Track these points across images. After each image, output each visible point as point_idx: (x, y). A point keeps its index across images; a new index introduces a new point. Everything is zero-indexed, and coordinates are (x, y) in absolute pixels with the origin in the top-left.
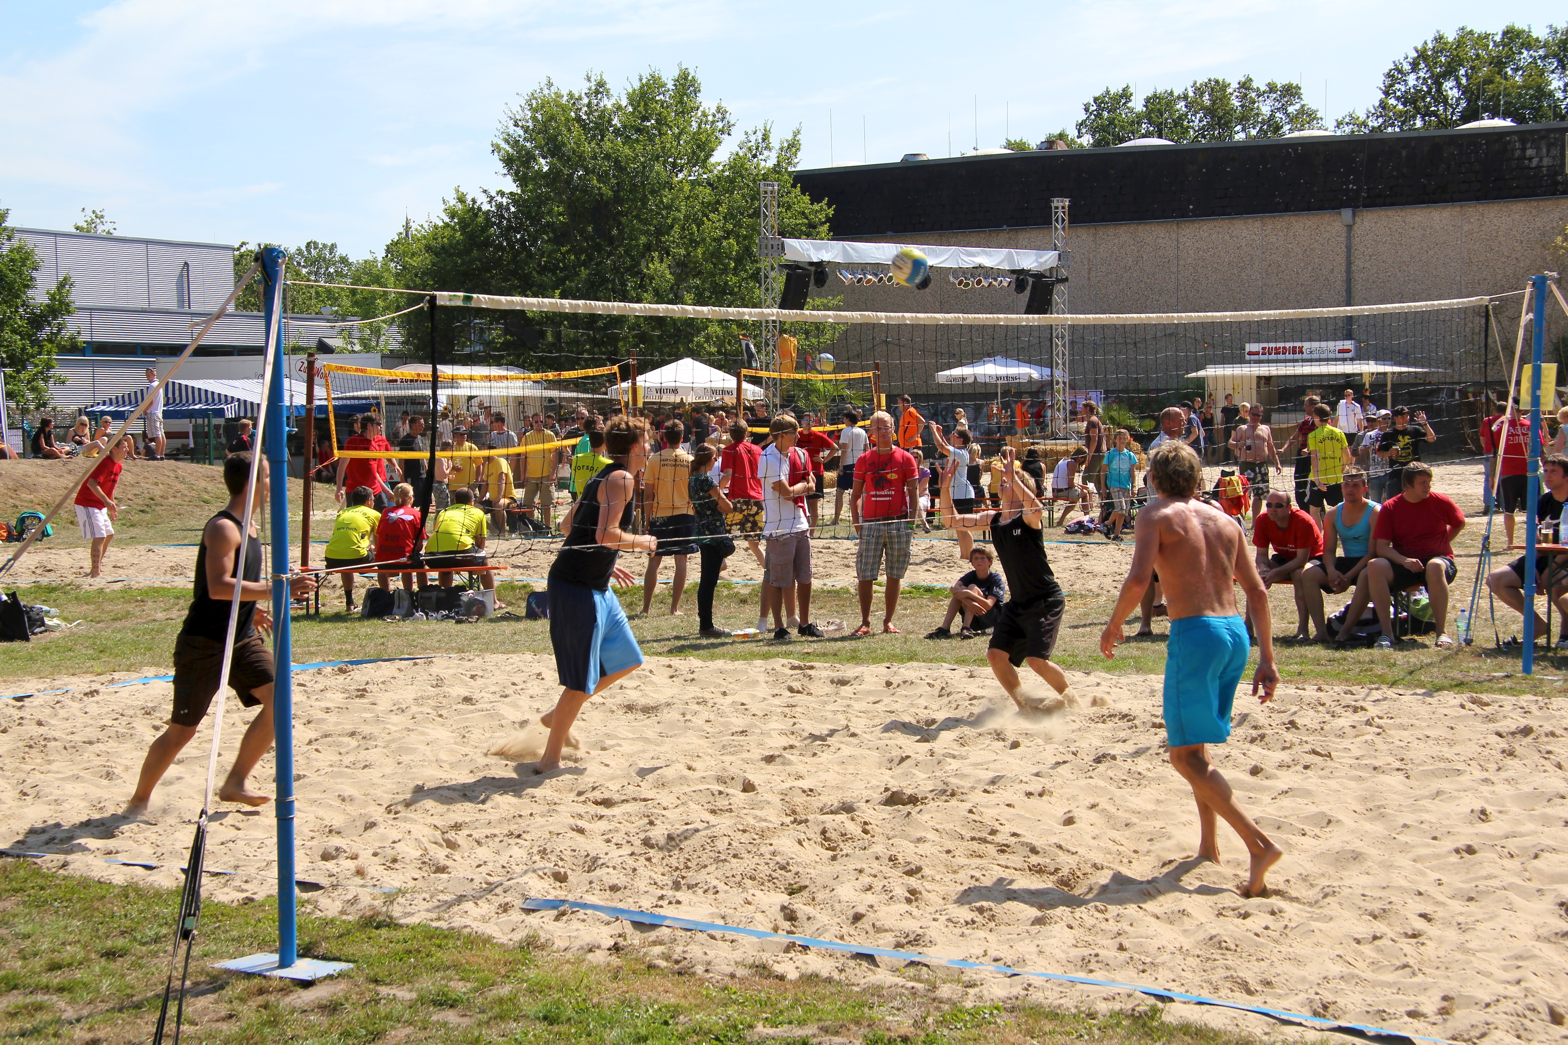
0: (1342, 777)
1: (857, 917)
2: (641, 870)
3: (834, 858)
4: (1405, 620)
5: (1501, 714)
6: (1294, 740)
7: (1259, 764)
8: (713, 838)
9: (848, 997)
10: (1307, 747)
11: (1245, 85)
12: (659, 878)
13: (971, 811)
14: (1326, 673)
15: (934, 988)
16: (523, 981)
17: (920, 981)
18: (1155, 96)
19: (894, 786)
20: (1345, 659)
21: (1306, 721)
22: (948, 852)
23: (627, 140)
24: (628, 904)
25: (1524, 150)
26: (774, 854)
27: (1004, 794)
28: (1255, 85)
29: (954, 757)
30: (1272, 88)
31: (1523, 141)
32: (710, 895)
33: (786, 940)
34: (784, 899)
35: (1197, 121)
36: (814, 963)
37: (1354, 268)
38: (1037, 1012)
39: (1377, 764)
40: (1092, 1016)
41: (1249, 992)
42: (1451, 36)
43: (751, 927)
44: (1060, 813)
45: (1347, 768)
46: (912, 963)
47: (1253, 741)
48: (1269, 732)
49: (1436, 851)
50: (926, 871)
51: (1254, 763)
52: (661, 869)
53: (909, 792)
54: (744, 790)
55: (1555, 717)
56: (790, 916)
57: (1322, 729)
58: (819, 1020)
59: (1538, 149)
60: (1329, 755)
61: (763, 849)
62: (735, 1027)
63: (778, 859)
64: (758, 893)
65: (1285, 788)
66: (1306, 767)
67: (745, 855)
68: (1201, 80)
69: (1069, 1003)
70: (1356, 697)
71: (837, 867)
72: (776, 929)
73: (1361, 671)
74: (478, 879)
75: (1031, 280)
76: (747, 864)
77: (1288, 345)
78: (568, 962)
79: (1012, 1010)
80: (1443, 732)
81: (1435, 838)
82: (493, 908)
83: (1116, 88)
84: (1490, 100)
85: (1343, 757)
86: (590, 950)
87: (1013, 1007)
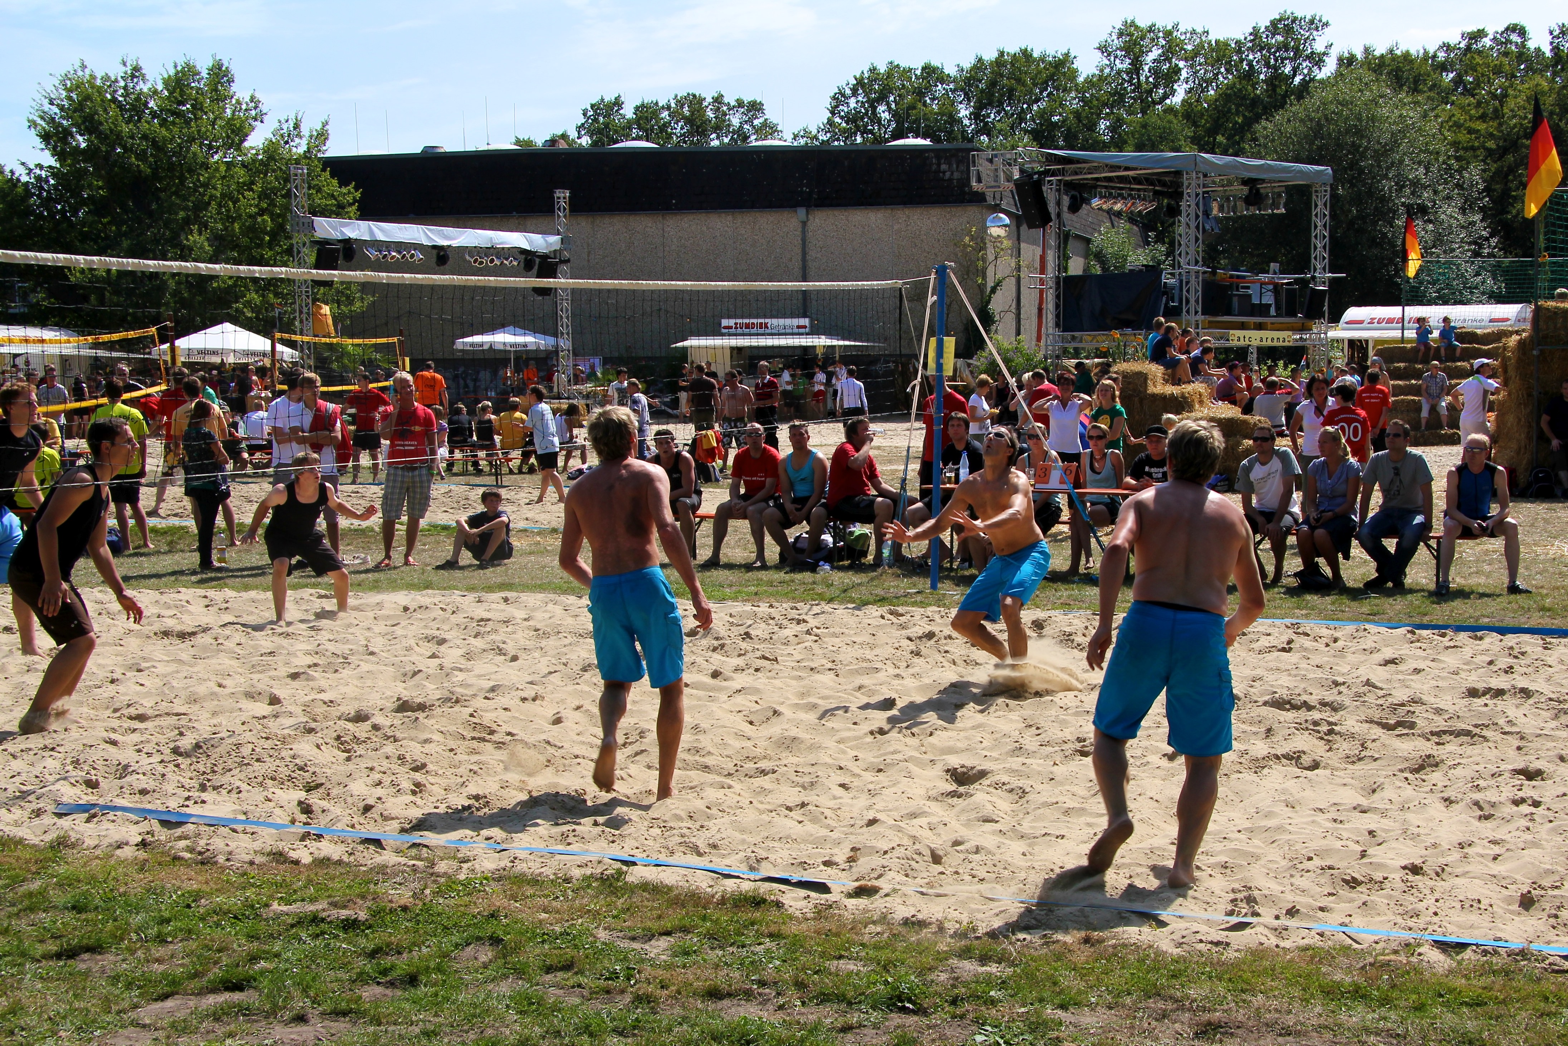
0: (785, 677)
1: (367, 808)
2: (169, 776)
3: (348, 759)
4: (842, 548)
5: (912, 622)
6: (748, 648)
7: (718, 669)
8: (238, 745)
9: (356, 876)
10: (759, 654)
11: (718, 100)
12: (187, 782)
13: (472, 715)
14: (777, 592)
15: (433, 864)
16: (53, 876)
17: (420, 859)
18: (643, 105)
19: (406, 695)
20: (793, 581)
21: (759, 632)
22: (451, 750)
23: (164, 123)
24: (157, 805)
25: (939, 165)
26: (294, 757)
27: (502, 700)
28: (726, 100)
29: (461, 670)
30: (740, 104)
31: (938, 158)
32: (234, 795)
33: (302, 830)
34: (302, 795)
35: (679, 129)
36: (328, 849)
38: (521, 880)
39: (813, 666)
40: (567, 880)
41: (700, 854)
42: (882, 69)
43: (270, 820)
44: (550, 712)
45: (789, 670)
46: (414, 845)
47: (715, 649)
48: (728, 642)
49: (856, 733)
50: (430, 767)
51: (714, 668)
52: (189, 774)
53: (419, 700)
54: (271, 704)
56: (306, 809)
57: (771, 638)
58: (329, 896)
59: (950, 164)
60: (776, 660)
61: (284, 753)
62: (252, 907)
63: (297, 761)
64: (278, 791)
65: (739, 687)
66: (757, 670)
67: (268, 759)
68: (682, 93)
69: (549, 872)
70: (800, 611)
71: (351, 766)
72: (293, 822)
73: (805, 590)
74: (11, 788)
75: (537, 261)
76: (270, 765)
77: (755, 321)
78: (97, 857)
79: (499, 879)
80: (867, 638)
81: (855, 723)
82: (26, 814)
83: (609, 97)
84: (914, 122)
85: (788, 661)
86: (119, 847)
87: (499, 877)
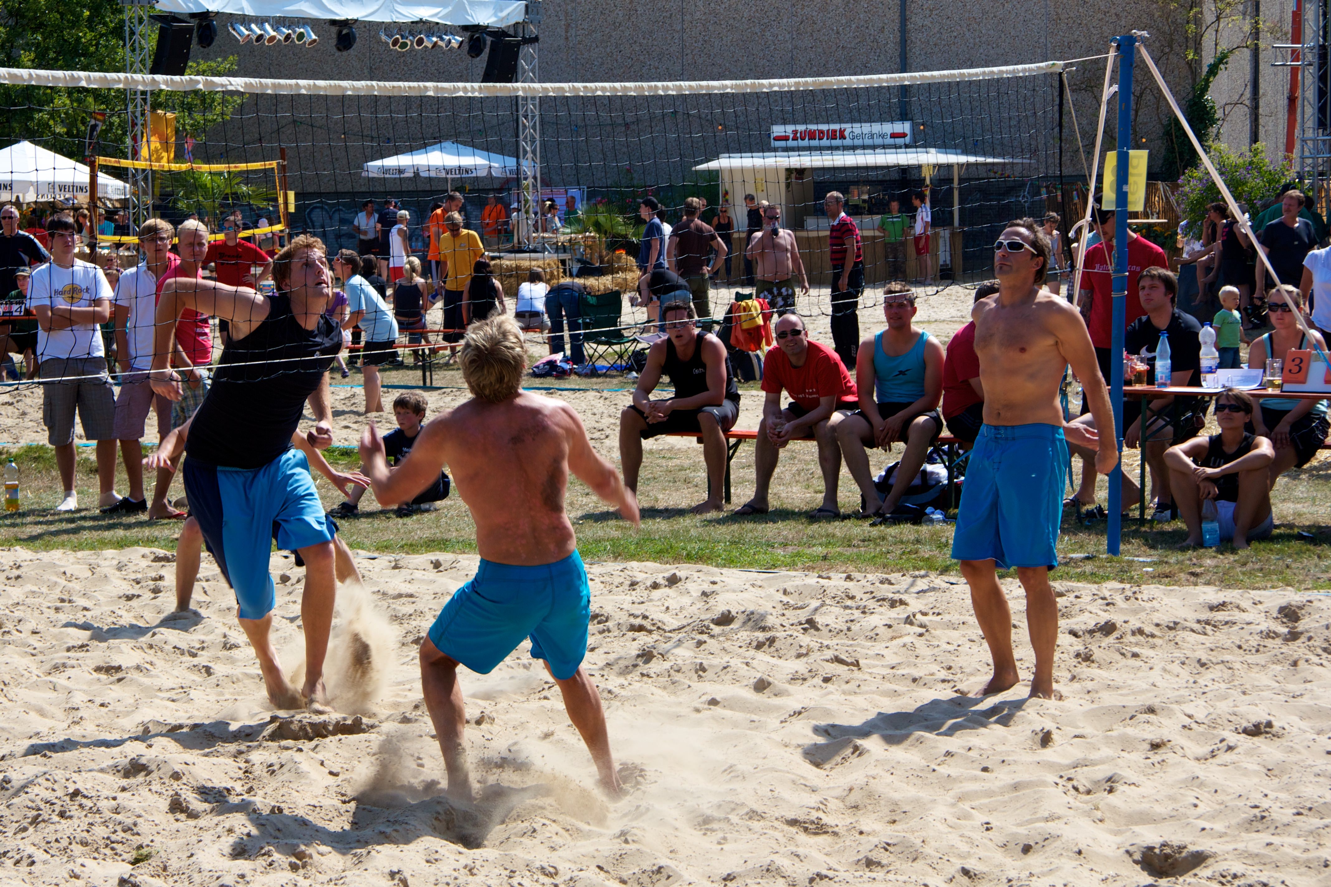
0: (873, 692)
5: (1077, 608)
6: (812, 644)
7: (765, 677)
10: (829, 654)
14: (859, 556)
20: (883, 538)
21: (829, 620)
34: (125, 869)
37: (910, 26)
39: (916, 673)
45: (879, 680)
47: (759, 646)
49: (987, 785)
51: (758, 675)
55: (1144, 609)
57: (849, 629)
60: (857, 664)
64: (90, 863)
65: (798, 707)
66: (827, 680)
70: (896, 587)
73: (903, 553)
75: (489, 40)
77: (824, 127)
81: (985, 769)
85: (875, 666)
